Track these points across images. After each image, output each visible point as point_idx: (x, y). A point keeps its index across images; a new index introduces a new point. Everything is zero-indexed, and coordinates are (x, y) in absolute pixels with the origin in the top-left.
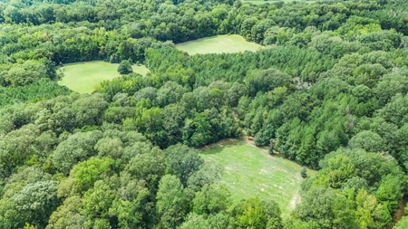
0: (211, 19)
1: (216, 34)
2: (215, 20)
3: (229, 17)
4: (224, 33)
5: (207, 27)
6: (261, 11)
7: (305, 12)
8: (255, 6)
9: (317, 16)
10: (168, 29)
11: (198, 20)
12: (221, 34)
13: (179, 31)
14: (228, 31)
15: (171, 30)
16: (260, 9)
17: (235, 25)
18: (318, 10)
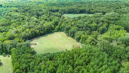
0: (51, 25)
1: (53, 32)
2: (53, 26)
3: (59, 24)
4: (57, 32)
5: (49, 29)
6: (73, 21)
7: (90, 22)
8: (70, 18)
9: (96, 24)
10: (30, 32)
11: (45, 26)
12: (56, 32)
13: (36, 33)
14: (59, 31)
15: (31, 32)
16: (72, 20)
17: (62, 28)
18: (96, 21)
